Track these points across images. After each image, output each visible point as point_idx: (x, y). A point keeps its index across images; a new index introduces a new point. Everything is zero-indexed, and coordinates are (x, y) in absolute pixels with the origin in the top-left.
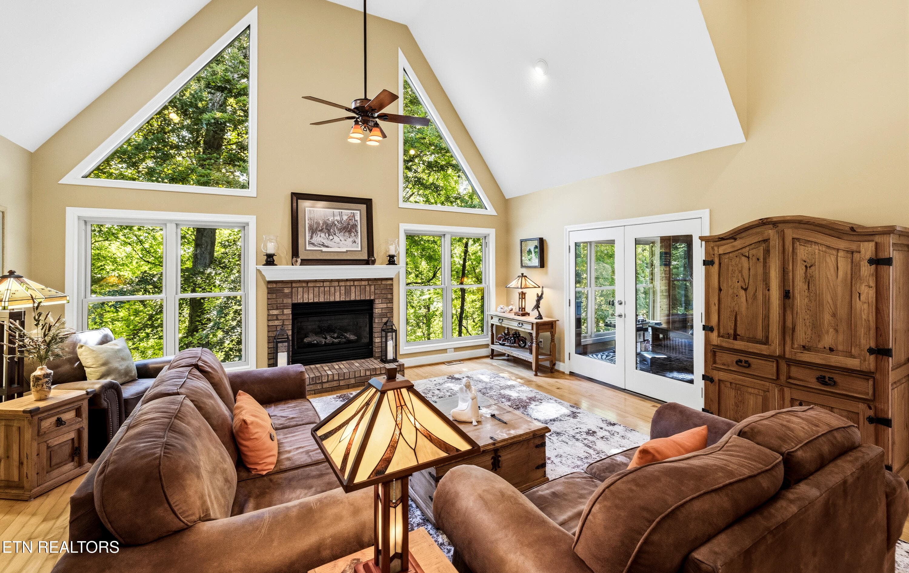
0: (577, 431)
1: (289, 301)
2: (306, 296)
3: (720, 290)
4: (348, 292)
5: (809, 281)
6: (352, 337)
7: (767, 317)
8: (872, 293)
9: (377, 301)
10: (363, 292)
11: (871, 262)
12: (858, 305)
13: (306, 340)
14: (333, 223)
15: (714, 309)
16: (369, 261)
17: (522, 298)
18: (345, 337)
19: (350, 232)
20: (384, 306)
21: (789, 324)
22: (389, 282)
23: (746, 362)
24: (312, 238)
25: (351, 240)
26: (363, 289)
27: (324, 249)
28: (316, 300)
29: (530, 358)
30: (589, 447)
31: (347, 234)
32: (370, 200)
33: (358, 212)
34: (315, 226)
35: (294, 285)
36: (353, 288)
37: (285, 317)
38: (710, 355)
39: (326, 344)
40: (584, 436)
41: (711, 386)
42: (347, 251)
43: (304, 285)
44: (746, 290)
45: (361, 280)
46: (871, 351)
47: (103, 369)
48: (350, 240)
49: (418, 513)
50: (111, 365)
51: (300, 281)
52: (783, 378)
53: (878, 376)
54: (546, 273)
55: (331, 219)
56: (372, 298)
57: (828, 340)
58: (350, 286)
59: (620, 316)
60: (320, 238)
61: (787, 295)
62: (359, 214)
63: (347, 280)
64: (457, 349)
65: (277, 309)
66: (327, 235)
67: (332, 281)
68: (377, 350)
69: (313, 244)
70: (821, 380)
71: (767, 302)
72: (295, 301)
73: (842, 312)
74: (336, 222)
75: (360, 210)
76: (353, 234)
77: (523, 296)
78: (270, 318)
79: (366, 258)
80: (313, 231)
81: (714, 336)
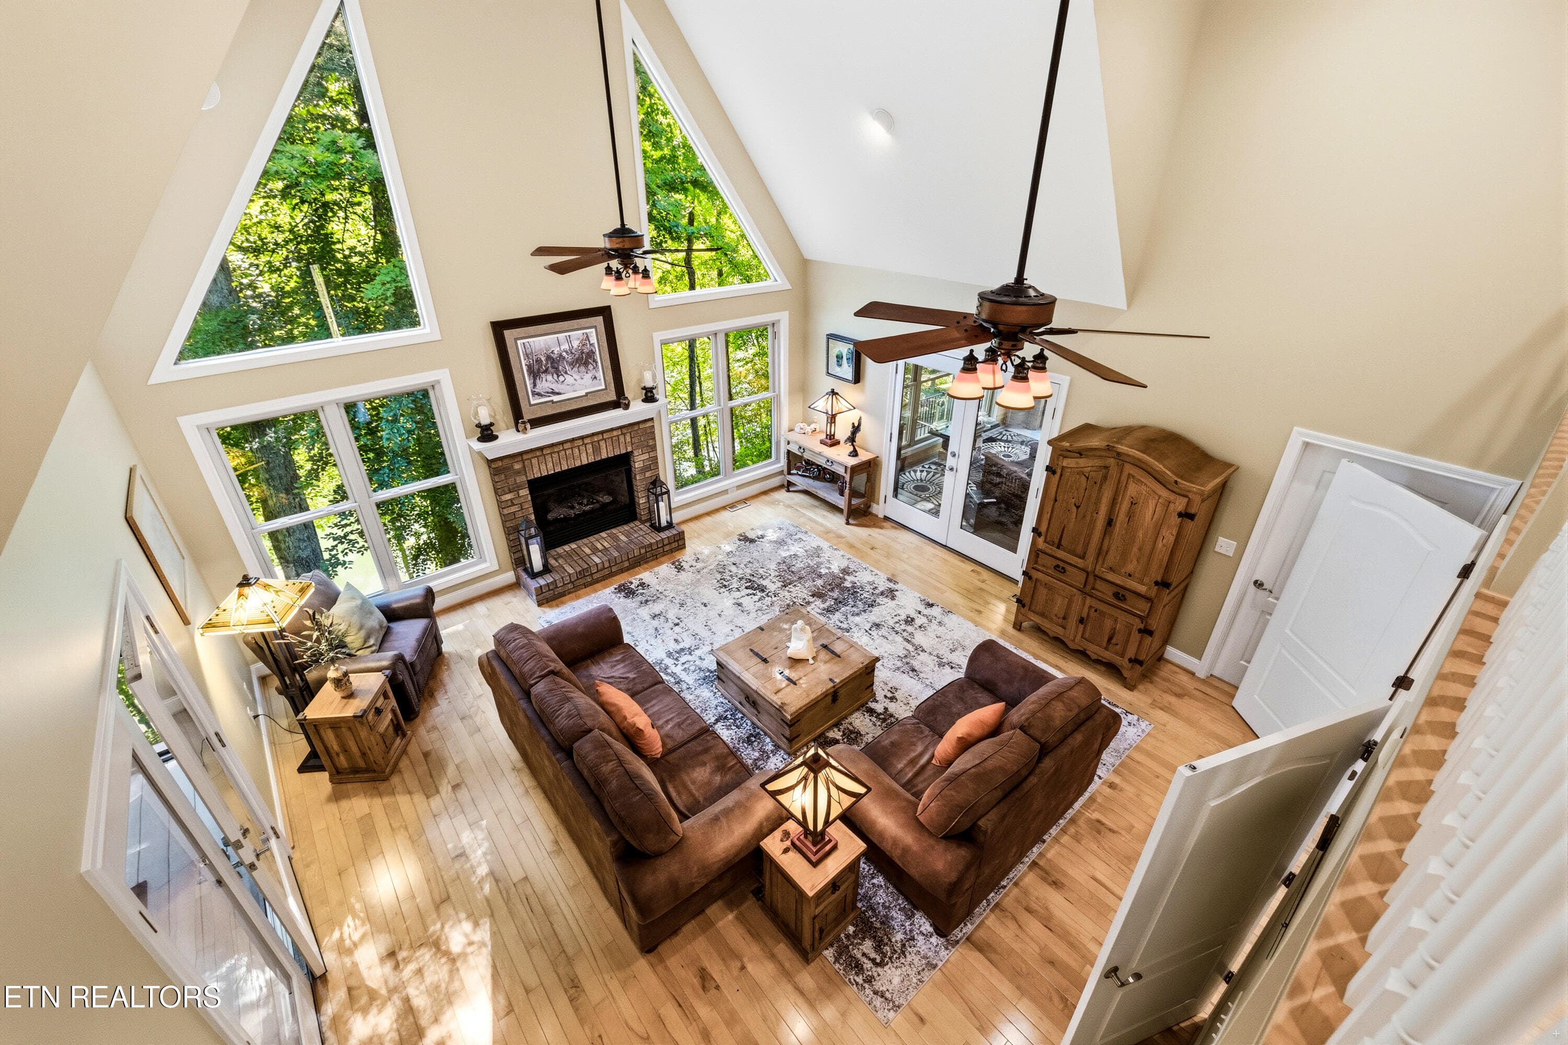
0: (896, 619)
1: (522, 479)
2: (543, 467)
3: (1056, 500)
4: (596, 450)
5: (1130, 516)
6: (607, 499)
7: (1089, 536)
8: (1172, 539)
9: (636, 453)
10: (616, 444)
11: (1180, 515)
12: (1160, 545)
13: (550, 516)
14: (561, 355)
15: (1046, 517)
16: (620, 402)
17: (831, 423)
18: (598, 502)
19: (586, 364)
20: (646, 456)
21: (1105, 548)
22: (649, 424)
23: (1063, 568)
24: (535, 385)
25: (590, 375)
26: (615, 441)
27: (556, 398)
28: (558, 470)
29: (841, 502)
30: (908, 641)
31: (583, 369)
32: (609, 307)
33: (593, 330)
34: (536, 367)
35: (525, 457)
36: (602, 443)
37: (522, 500)
38: (1034, 553)
39: (577, 516)
40: (903, 627)
41: (1029, 583)
42: (587, 394)
43: (538, 453)
44: (1078, 507)
45: (612, 430)
46: (1156, 583)
47: (362, 634)
48: (588, 377)
49: (768, 740)
50: (366, 626)
51: (532, 451)
52: (1088, 588)
53: (1155, 601)
54: (863, 390)
55: (557, 350)
56: (629, 449)
57: (1130, 568)
58: (598, 441)
59: (952, 469)
60: (547, 383)
61: (1110, 523)
62: (594, 334)
63: (593, 435)
64: (739, 487)
65: (510, 492)
66: (555, 376)
67: (573, 440)
68: (642, 512)
69: (539, 394)
70: (1116, 595)
71: (1093, 523)
72: (531, 477)
73: (1147, 548)
74: (564, 354)
75: (595, 327)
76: (591, 367)
77: (832, 419)
78: (501, 505)
79: (614, 398)
80: (535, 373)
81: (1041, 540)
